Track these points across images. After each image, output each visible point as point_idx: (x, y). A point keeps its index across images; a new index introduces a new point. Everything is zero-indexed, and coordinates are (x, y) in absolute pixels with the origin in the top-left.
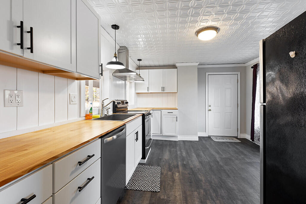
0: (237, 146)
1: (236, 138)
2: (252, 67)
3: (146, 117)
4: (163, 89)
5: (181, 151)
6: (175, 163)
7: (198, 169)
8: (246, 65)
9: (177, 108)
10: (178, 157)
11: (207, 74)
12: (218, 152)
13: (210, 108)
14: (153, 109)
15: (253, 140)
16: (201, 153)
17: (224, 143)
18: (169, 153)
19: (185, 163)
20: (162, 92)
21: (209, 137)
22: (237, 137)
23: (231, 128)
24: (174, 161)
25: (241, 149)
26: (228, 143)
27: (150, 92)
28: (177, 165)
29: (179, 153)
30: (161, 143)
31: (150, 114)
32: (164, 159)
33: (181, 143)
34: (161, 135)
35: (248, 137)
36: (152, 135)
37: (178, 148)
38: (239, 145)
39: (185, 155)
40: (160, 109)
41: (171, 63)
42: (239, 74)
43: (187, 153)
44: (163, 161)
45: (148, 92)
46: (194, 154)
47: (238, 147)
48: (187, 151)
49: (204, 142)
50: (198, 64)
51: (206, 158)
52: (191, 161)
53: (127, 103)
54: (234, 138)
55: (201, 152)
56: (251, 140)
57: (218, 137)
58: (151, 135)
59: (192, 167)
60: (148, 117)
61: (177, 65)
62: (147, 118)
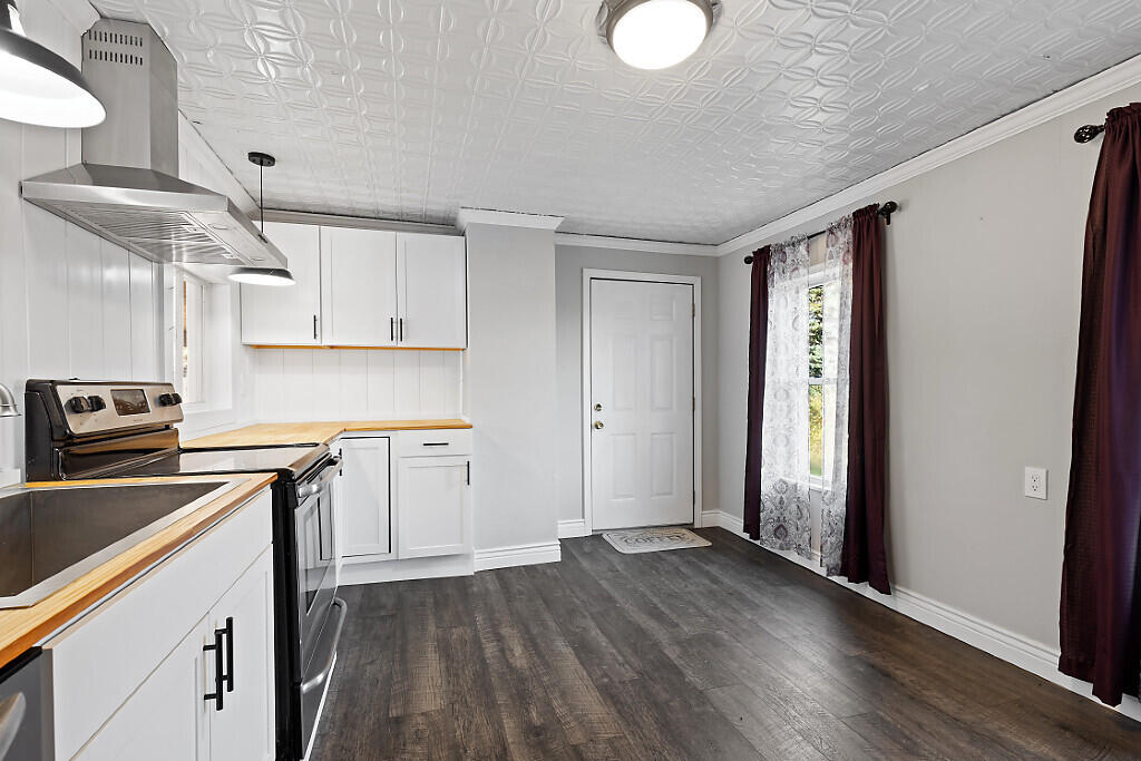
0: (707, 568)
1: (690, 527)
2: (748, 260)
3: (301, 491)
4: (397, 327)
5: (499, 639)
6: (484, 732)
7: (610, 741)
8: (721, 251)
9: (467, 421)
10: (494, 680)
11: (588, 273)
12: (656, 607)
13: (597, 416)
14: (348, 432)
15: (756, 535)
16: (593, 633)
17: (659, 557)
18: (443, 665)
19: (535, 716)
20: (393, 344)
21: (597, 537)
22: (693, 524)
23: (670, 493)
24: (477, 720)
25: (726, 580)
26: (674, 558)
27: (327, 342)
28: (498, 749)
29: (490, 650)
30: (388, 600)
31: (332, 462)
32: (420, 720)
33: (491, 587)
34: (392, 556)
35: (735, 524)
36: (339, 563)
37: (479, 618)
38: (713, 563)
39: (524, 661)
40: (386, 430)
41: (436, 205)
42: (697, 282)
43: (531, 643)
44: (418, 739)
45: (317, 342)
46: (561, 645)
47: (714, 570)
48: (527, 630)
49: (585, 564)
50: (555, 224)
51: (620, 658)
52: (563, 694)
53: (170, 400)
54: (684, 531)
55: (591, 624)
56: (746, 536)
57: (630, 534)
58: (334, 567)
59: (578, 737)
60: (315, 488)
61: (465, 218)
62: (307, 495)
